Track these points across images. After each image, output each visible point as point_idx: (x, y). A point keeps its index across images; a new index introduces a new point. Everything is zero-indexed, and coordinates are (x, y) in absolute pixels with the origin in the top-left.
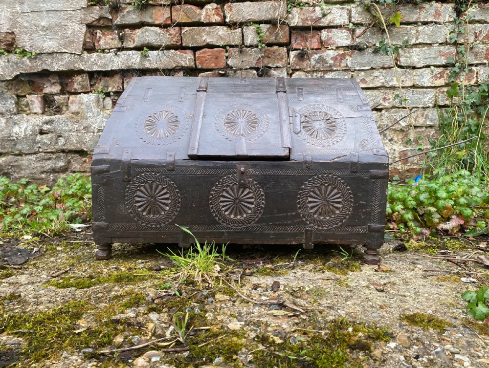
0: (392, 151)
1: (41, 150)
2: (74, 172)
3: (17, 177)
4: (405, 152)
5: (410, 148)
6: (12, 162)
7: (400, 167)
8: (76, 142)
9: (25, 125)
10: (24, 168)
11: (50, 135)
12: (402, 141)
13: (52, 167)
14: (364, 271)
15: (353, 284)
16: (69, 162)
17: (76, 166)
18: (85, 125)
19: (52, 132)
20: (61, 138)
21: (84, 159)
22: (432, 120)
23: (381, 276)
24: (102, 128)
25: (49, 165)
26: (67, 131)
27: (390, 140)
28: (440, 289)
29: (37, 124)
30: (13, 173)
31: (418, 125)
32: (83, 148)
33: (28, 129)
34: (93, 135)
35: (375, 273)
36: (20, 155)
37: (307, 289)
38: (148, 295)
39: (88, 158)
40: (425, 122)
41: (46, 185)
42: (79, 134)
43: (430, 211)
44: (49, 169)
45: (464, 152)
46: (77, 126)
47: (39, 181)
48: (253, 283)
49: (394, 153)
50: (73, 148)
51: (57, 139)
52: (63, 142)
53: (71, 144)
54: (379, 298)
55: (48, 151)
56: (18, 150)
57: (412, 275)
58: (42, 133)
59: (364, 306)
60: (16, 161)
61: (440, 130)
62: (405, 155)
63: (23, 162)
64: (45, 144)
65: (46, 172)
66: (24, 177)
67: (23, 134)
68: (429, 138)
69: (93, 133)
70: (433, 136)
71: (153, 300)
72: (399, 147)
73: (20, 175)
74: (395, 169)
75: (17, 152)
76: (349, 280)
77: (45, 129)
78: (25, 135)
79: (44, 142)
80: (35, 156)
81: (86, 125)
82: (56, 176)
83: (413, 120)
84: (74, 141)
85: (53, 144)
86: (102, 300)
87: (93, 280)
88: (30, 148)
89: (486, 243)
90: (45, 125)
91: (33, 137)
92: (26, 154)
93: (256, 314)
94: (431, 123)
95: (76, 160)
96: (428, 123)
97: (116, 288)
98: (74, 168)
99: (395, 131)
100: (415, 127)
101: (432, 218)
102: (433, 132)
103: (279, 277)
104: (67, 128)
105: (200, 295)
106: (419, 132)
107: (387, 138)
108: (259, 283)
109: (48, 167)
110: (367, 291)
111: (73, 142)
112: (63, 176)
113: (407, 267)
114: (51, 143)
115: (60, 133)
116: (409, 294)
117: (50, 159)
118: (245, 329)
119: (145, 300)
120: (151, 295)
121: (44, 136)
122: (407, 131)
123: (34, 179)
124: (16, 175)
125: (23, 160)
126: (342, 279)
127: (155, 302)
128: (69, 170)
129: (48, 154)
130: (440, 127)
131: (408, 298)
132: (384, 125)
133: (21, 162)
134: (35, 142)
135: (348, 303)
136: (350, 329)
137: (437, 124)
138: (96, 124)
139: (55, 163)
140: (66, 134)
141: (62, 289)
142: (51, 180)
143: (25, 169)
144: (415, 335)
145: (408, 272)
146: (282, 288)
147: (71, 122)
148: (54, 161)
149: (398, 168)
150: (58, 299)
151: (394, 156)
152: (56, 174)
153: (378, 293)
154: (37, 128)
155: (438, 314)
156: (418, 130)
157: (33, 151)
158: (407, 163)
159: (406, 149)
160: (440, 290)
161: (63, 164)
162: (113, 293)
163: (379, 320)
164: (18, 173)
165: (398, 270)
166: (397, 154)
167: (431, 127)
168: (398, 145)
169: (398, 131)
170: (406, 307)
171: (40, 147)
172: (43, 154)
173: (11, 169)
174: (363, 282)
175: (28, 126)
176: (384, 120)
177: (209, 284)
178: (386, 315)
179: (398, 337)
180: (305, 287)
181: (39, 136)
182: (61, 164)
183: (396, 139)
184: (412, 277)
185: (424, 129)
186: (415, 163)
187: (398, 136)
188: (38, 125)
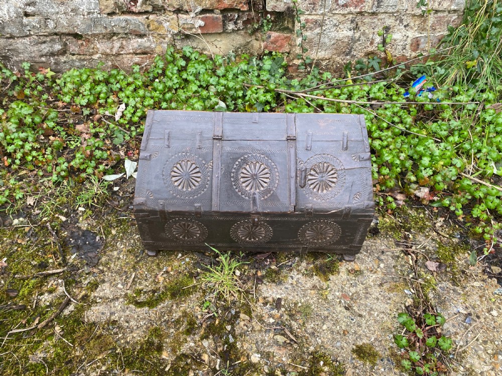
0: (405, 38)
1: (32, 33)
2: (74, 55)
3: (18, 60)
4: (418, 38)
5: (425, 35)
6: (7, 46)
7: (409, 53)
8: (67, 25)
9: (6, 6)
10: (21, 51)
11: (36, 18)
12: (419, 27)
13: (49, 50)
14: (341, 273)
15: (330, 297)
16: (65, 45)
17: (73, 47)
18: (72, 7)
19: (38, 14)
20: (49, 20)
21: (80, 42)
22: (457, 5)
23: (352, 282)
24: (92, 11)
25: (45, 48)
26: (54, 14)
27: (405, 26)
28: (387, 303)
29: (18, 6)
30: (12, 57)
31: (441, 9)
32: (76, 31)
33: (11, 10)
34: (84, 18)
35: (348, 277)
36: (12, 37)
37: (300, 304)
38: (197, 317)
39: (84, 40)
40: (450, 6)
41: (49, 69)
42: (68, 17)
43: (410, 180)
44: (47, 53)
45: (475, 63)
46: (63, 8)
47: (41, 65)
48: (263, 296)
49: (406, 40)
50: (65, 31)
51: (45, 22)
52: (53, 25)
53: (62, 27)
54: (345, 319)
55: (40, 34)
56: (8, 34)
57: (373, 281)
58: (27, 15)
59: (333, 332)
60: (11, 45)
61: (463, 15)
62: (417, 42)
63: (18, 45)
64: (34, 27)
65: (46, 55)
66: (24, 61)
67: (7, 16)
68: (448, 24)
69: (84, 15)
70: (453, 21)
71: (202, 324)
72: (414, 33)
73: (20, 59)
74: (403, 55)
75: (8, 36)
76: (329, 289)
77: (30, 11)
78: (10, 17)
79: (33, 25)
80: (28, 39)
81: (74, 7)
82: (56, 59)
83: (436, 4)
84: (65, 24)
85: (42, 26)
86: (170, 325)
87: (156, 294)
88: (20, 30)
89: (444, 219)
90: (28, 7)
91: (19, 19)
92: (18, 37)
93: (267, 343)
94: (456, 8)
95: (72, 42)
96: (453, 7)
97: (174, 307)
98: (72, 51)
99: (414, 15)
100: (437, 11)
101: (410, 188)
102: (455, 17)
103: (281, 286)
104: (53, 10)
105: (230, 316)
106: (440, 17)
107: (403, 24)
108: (268, 295)
109: (46, 51)
110: (339, 309)
111: (64, 26)
112: (63, 59)
113: (373, 266)
114: (40, 26)
115: (47, 16)
116: (365, 314)
117: (44, 42)
118: (261, 363)
119: (197, 324)
120: (199, 317)
121: (30, 19)
122: (427, 16)
123: (35, 62)
124: (15, 58)
125: (17, 43)
126: (324, 288)
127: (204, 326)
128: (68, 52)
129: (41, 37)
130: (464, 12)
131: (363, 319)
132: (403, 10)
133: (16, 46)
134: (22, 25)
135: (325, 327)
136: (322, 363)
137: (463, 8)
138: (84, 6)
139: (51, 47)
140: (54, 17)
141: (140, 309)
142: (52, 63)
143: (22, 53)
144: (357, 371)
145: (371, 275)
146: (283, 303)
147: (55, 3)
148: (50, 45)
149: (407, 55)
150: (141, 323)
151: (405, 43)
152: (56, 57)
153: (345, 311)
154: (20, 10)
155: (377, 343)
156: (439, 14)
157: (24, 35)
158: (417, 51)
159: (420, 35)
160: (387, 306)
161: (60, 47)
162: (174, 315)
163: (340, 353)
164: (17, 56)
165: (365, 271)
166: (409, 41)
167: (455, 11)
168: (413, 31)
169: (417, 16)
170: (359, 333)
171: (29, 30)
172: (36, 37)
173: (8, 52)
174: (337, 294)
175: (9, 8)
176: (404, 4)
177: (234, 297)
178: (345, 345)
179: (347, 373)
180: (299, 301)
181: (24, 18)
182: (58, 47)
183: (412, 24)
184: (372, 283)
185: (446, 14)
186: (426, 50)
187: (415, 21)
188: (20, 8)
